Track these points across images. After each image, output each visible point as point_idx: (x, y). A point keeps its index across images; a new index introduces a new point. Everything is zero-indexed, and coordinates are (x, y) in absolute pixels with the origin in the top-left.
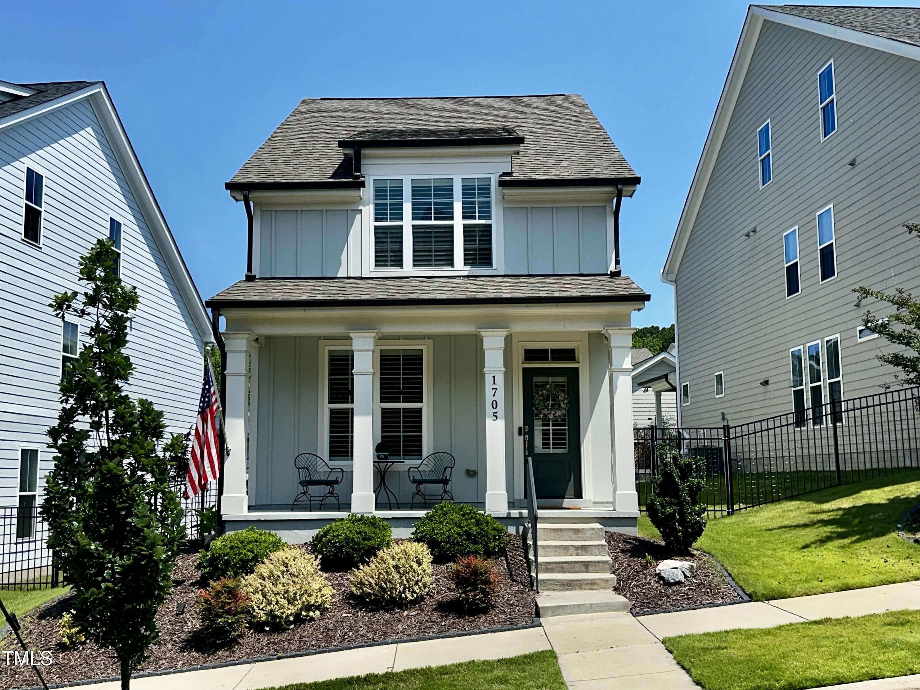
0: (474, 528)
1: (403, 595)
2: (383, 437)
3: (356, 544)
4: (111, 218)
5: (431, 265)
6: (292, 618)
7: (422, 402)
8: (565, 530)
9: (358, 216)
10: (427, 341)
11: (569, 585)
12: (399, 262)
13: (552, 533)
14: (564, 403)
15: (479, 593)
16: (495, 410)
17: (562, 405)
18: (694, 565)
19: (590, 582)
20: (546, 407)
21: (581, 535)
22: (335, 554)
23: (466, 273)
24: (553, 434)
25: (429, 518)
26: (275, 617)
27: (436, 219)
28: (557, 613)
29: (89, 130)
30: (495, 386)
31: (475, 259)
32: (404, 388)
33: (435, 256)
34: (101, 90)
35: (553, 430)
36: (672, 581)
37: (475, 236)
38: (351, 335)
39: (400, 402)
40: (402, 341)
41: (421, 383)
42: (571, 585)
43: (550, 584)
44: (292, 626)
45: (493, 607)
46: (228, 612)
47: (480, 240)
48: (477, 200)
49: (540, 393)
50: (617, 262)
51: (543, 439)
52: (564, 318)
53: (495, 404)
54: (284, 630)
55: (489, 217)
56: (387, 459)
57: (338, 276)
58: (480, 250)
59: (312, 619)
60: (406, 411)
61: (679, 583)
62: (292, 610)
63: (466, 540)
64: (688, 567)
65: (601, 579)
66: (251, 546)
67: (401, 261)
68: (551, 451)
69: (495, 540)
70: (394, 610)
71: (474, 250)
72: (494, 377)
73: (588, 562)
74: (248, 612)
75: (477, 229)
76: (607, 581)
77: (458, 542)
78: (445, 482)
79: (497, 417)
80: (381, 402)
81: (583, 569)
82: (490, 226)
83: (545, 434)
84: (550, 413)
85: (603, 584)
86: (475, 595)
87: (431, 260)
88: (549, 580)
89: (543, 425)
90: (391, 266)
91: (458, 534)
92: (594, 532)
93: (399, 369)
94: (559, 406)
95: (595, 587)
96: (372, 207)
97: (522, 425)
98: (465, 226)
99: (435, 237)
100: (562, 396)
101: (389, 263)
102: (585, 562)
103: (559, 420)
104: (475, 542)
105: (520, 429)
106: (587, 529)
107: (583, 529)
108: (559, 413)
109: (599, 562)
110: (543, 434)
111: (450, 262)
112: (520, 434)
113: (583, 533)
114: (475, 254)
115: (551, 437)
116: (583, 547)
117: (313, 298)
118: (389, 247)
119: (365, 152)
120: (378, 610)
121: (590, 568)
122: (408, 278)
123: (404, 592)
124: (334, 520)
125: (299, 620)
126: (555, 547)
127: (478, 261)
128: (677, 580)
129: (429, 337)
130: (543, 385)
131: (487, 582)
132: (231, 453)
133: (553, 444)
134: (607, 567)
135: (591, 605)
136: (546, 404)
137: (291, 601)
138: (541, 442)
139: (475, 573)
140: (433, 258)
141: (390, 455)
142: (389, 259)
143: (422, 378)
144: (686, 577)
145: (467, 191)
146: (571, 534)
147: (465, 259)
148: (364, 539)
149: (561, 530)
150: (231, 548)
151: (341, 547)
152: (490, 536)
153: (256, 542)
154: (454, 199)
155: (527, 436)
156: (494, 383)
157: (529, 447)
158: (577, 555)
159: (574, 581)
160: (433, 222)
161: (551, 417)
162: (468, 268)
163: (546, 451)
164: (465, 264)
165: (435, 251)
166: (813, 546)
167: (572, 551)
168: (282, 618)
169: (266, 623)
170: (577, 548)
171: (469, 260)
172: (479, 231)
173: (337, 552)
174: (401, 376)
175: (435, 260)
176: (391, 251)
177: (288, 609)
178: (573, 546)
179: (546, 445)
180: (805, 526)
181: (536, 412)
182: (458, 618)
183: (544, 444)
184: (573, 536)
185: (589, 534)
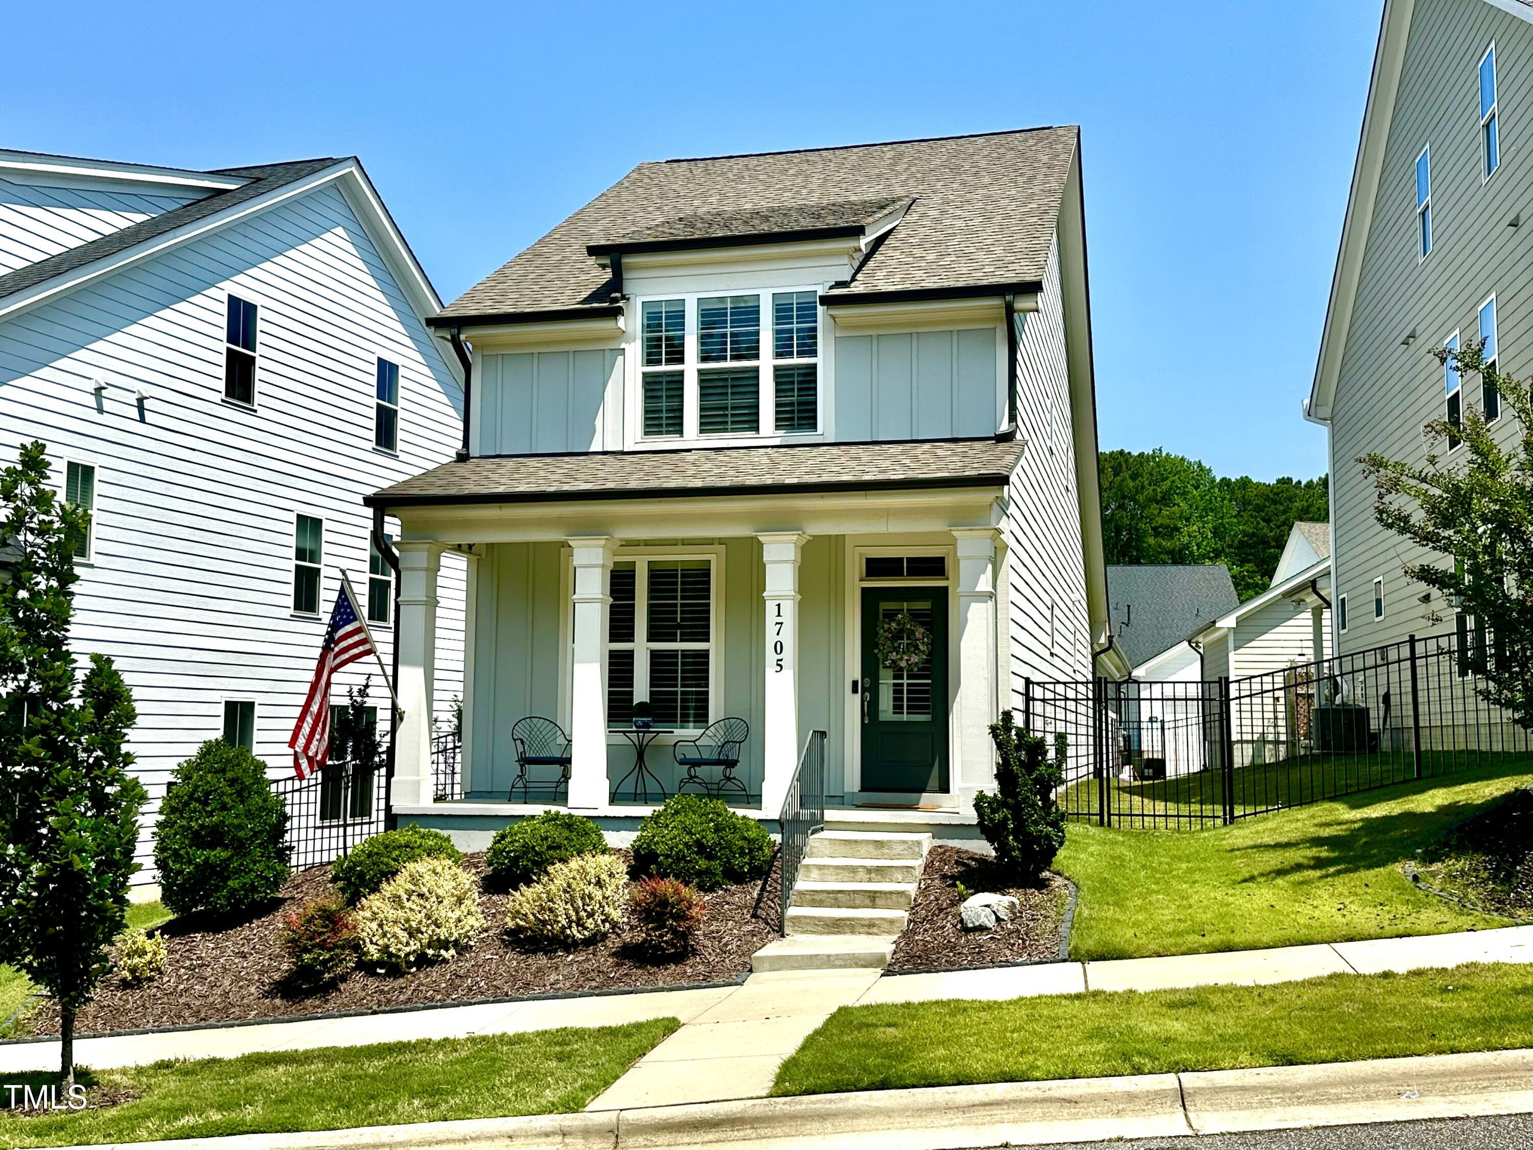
0: (710, 837)
1: (568, 932)
2: (651, 693)
3: (537, 854)
4: (379, 359)
5: (726, 430)
6: (412, 958)
7: (708, 640)
8: (863, 841)
9: (620, 358)
10: (717, 547)
11: (836, 926)
12: (676, 427)
13: (842, 847)
14: (923, 643)
15: (667, 933)
16: (779, 657)
17: (921, 647)
18: (1017, 902)
19: (867, 923)
20: (896, 650)
21: (886, 851)
22: (509, 869)
23: (777, 442)
24: (909, 692)
25: (655, 818)
26: (391, 955)
27: (734, 358)
28: (777, 966)
29: (339, 231)
30: (779, 620)
31: (792, 419)
32: (682, 619)
33: (733, 415)
34: (353, 169)
35: (908, 685)
36: (970, 925)
37: (792, 383)
38: (571, 543)
39: (675, 641)
40: (680, 548)
41: (708, 612)
42: (838, 926)
43: (808, 924)
44: (414, 969)
45: (694, 952)
46: (322, 946)
47: (799, 390)
48: (795, 326)
49: (886, 626)
50: (1012, 418)
51: (895, 699)
52: (887, 513)
53: (779, 648)
54: (402, 975)
55: (814, 353)
56: (650, 727)
57: (591, 450)
58: (799, 404)
59: (445, 961)
60: (685, 654)
61: (982, 929)
62: (414, 946)
63: (697, 853)
64: (1006, 904)
65: (883, 919)
66: (397, 853)
67: (681, 424)
68: (905, 717)
69: (742, 854)
70: (556, 951)
71: (792, 404)
72: (779, 605)
73: (876, 892)
74: (356, 946)
75: (796, 372)
76: (892, 922)
77: (684, 857)
78: (731, 764)
79: (781, 666)
80: (649, 640)
81: (867, 901)
82: (814, 366)
83: (898, 690)
84: (902, 659)
85: (886, 926)
86: (661, 936)
87: (726, 423)
88: (806, 917)
89: (895, 677)
90: (668, 432)
91: (686, 844)
92: (905, 846)
93: (676, 591)
94: (917, 647)
95: (875, 930)
96: (639, 343)
97: (858, 676)
98: (776, 369)
99: (732, 386)
100: (920, 632)
101: (664, 429)
102: (870, 892)
103: (915, 669)
104: (710, 857)
105: (855, 683)
106: (896, 842)
107: (889, 841)
108: (915, 659)
109: (891, 893)
110: (895, 692)
111: (754, 425)
112: (855, 691)
113: (890, 848)
114: (792, 412)
115: (905, 696)
116: (879, 870)
117: (512, 490)
118: (664, 404)
119: (627, 260)
120: (534, 952)
121: (878, 902)
122: (689, 450)
123: (570, 927)
124: (522, 817)
125: (422, 961)
126: (837, 867)
127: (796, 422)
128: (977, 924)
129: (721, 541)
130: (890, 615)
131: (681, 917)
132: (405, 716)
133: (909, 707)
134: (902, 900)
135: (829, 956)
136: (896, 645)
137: (412, 933)
138: (891, 703)
139: (664, 903)
140: (729, 419)
141: (654, 721)
142: (664, 422)
143: (708, 605)
144: (998, 919)
145: (782, 312)
146: (871, 848)
147: (777, 420)
148: (549, 848)
149: (856, 841)
150: (369, 856)
151: (517, 858)
152: (734, 848)
153: (407, 846)
154: (761, 327)
155: (867, 694)
156: (779, 615)
157: (870, 710)
158: (870, 881)
159: (842, 919)
160: (729, 364)
161: (903, 664)
162: (781, 433)
163: (896, 718)
164: (777, 427)
165: (733, 408)
166: (1262, 879)
167: (862, 874)
168: (399, 957)
169: (380, 963)
170: (869, 870)
171: (784, 420)
172: (799, 375)
173: (512, 866)
174: (679, 602)
175: (733, 422)
176: (668, 411)
177: (408, 944)
178: (864, 867)
179: (898, 708)
180: (1268, 847)
181: (880, 656)
182: (637, 968)
183: (895, 707)
184: (874, 853)
185: (899, 849)
